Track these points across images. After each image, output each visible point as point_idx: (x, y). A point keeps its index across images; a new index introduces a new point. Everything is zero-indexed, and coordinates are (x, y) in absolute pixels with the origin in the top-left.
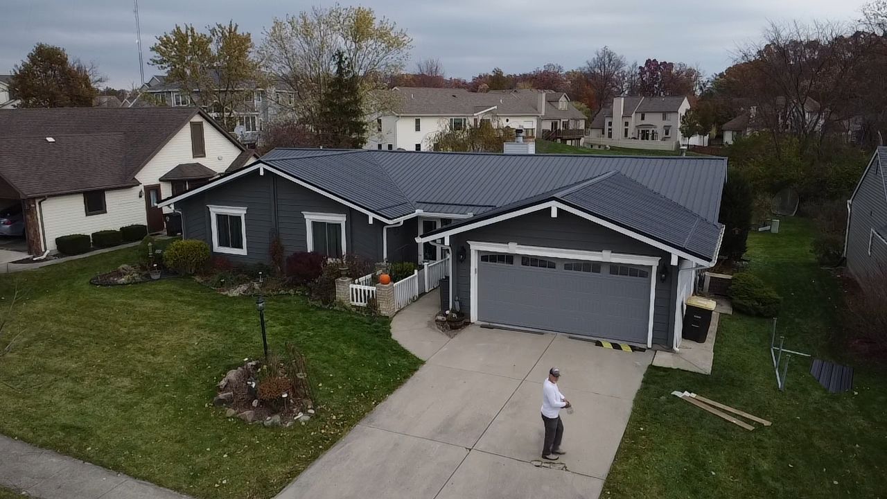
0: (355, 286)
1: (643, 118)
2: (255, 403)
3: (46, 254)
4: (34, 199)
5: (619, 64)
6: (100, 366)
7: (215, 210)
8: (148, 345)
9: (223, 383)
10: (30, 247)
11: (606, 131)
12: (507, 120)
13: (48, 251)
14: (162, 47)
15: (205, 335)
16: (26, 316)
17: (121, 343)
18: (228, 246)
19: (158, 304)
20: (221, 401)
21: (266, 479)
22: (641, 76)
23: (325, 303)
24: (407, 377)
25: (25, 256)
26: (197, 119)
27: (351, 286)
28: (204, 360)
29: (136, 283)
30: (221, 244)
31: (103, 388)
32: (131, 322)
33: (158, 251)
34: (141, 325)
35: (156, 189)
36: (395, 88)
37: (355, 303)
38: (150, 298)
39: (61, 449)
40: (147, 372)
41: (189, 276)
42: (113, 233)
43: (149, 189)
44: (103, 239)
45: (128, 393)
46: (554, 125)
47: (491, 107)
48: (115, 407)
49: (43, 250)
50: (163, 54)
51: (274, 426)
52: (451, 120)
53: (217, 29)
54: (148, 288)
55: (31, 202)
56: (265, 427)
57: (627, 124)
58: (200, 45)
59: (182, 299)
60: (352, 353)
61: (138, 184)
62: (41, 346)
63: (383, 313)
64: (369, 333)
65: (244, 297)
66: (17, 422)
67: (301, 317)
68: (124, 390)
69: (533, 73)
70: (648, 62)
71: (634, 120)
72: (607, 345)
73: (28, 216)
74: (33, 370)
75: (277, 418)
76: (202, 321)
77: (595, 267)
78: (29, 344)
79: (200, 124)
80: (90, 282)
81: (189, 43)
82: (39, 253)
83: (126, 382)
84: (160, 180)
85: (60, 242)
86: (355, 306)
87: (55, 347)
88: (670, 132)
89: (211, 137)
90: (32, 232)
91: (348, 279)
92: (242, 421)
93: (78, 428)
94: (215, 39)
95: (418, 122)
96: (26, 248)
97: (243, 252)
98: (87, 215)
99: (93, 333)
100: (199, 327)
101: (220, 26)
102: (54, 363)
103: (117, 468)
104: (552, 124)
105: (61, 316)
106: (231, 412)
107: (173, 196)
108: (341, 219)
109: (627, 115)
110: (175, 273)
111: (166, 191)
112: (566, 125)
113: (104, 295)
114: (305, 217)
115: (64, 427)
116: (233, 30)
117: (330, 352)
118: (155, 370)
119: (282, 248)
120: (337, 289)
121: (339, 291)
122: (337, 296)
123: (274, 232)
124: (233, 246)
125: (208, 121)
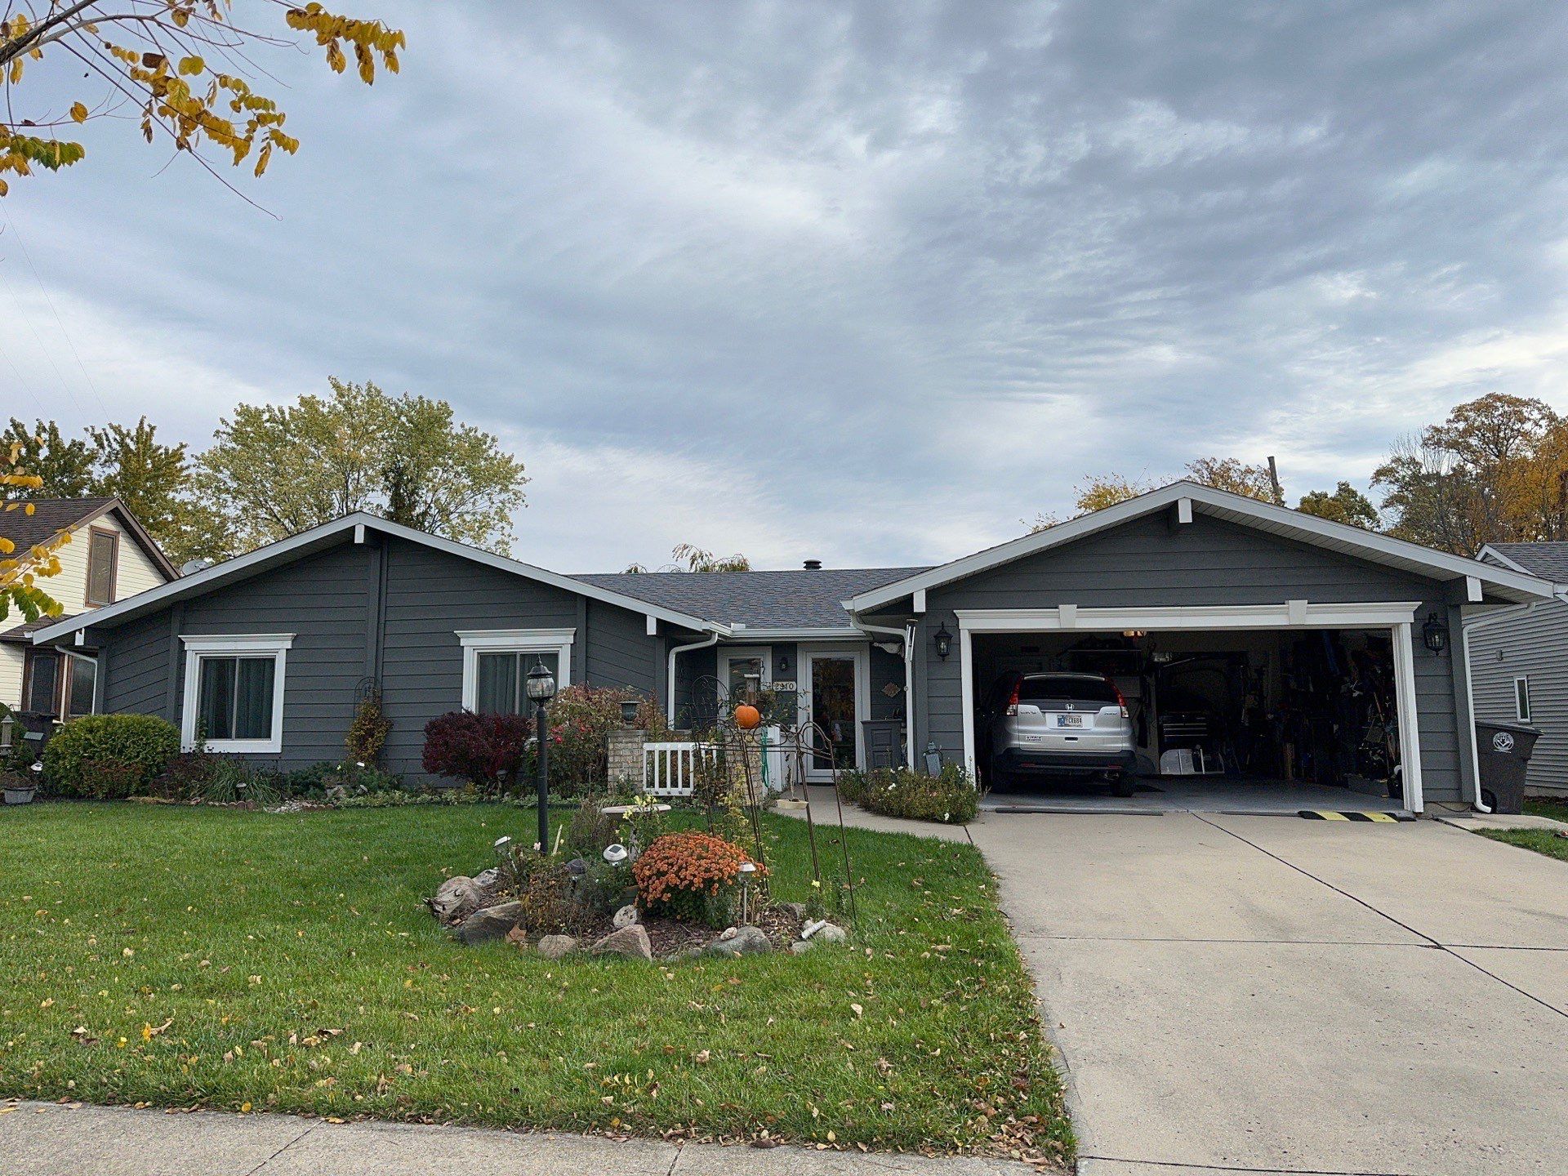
7: (202, 648)
18: (224, 735)
26: (107, 522)
27: (648, 745)
37: (656, 790)
72: (1333, 816)
75: (757, 931)
79: (113, 538)
97: (272, 745)
108: (559, 640)
114: (464, 644)
120: (610, 753)
121: (617, 759)
122: (610, 772)
123: (370, 688)
124: (241, 735)
125: (129, 532)
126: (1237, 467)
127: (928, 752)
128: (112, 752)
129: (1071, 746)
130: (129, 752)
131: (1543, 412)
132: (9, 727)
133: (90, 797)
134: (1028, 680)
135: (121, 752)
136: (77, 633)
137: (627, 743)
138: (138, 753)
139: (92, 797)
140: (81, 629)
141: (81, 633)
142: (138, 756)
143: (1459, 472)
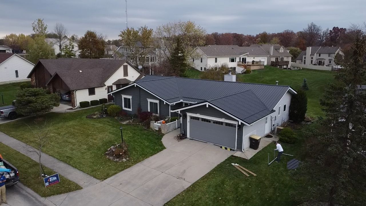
0: (156, 124)
1: (320, 56)
2: (114, 155)
3: (76, 107)
4: (74, 90)
5: (318, 30)
6: (81, 142)
7: (124, 96)
8: (95, 137)
9: (109, 149)
10: (72, 105)
11: (303, 61)
12: (254, 58)
13: (77, 106)
14: (122, 35)
15: (111, 135)
16: (66, 126)
17: (88, 136)
18: (127, 108)
19: (102, 125)
20: (106, 154)
21: (109, 174)
22: (330, 34)
23: (148, 128)
24: (158, 152)
25: (71, 107)
26: (126, 64)
27: (155, 123)
28: (107, 143)
29: (98, 118)
30: (125, 107)
31: (79, 148)
32: (93, 130)
33: (106, 108)
34: (95, 131)
35: (111, 87)
36: (209, 45)
37: (156, 129)
38: (100, 123)
39: (65, 162)
40: (91, 144)
41: (114, 117)
42: (97, 101)
43: (109, 87)
44: (94, 103)
45: (85, 150)
46: (277, 59)
47: (247, 53)
48: (81, 153)
49: (76, 106)
50: (123, 37)
51: (116, 162)
52: (230, 58)
53: (141, 28)
54: (101, 120)
55: (73, 91)
56: (114, 161)
57: (312, 58)
58: (135, 33)
59: (109, 124)
60: (147, 144)
61: (105, 86)
62: (67, 135)
63: (163, 133)
64: (156, 138)
65: (127, 125)
66: (57, 154)
67: (139, 132)
68: (84, 149)
69: (282, 33)
70: (334, 28)
71: (316, 57)
72: (223, 148)
73: (72, 95)
74: (64, 142)
75: (118, 160)
76: (111, 131)
77: (221, 123)
78: (65, 134)
79: (127, 66)
80: (86, 117)
81: (131, 33)
82: (75, 107)
83: (85, 147)
84: (113, 84)
85: (81, 103)
86: (156, 130)
87: (71, 136)
88: (331, 62)
89: (130, 70)
90: (73, 100)
91: (154, 121)
92: (109, 160)
93: (70, 157)
94: (140, 32)
95: (216, 59)
96: (71, 105)
97: (131, 110)
98: (89, 95)
99: (82, 132)
100: (110, 133)
101: (142, 27)
102: (70, 140)
103: (76, 167)
104: (276, 58)
105: (75, 127)
106: (108, 157)
107: (117, 90)
108: (157, 102)
109: (312, 54)
110: (110, 116)
111: (114, 88)
112: (282, 59)
113: (88, 121)
114: (148, 100)
115: (67, 157)
116: (146, 28)
117: (141, 143)
118: (94, 144)
119: (141, 110)
122: (151, 126)
123: (139, 105)
140: (111, 94)
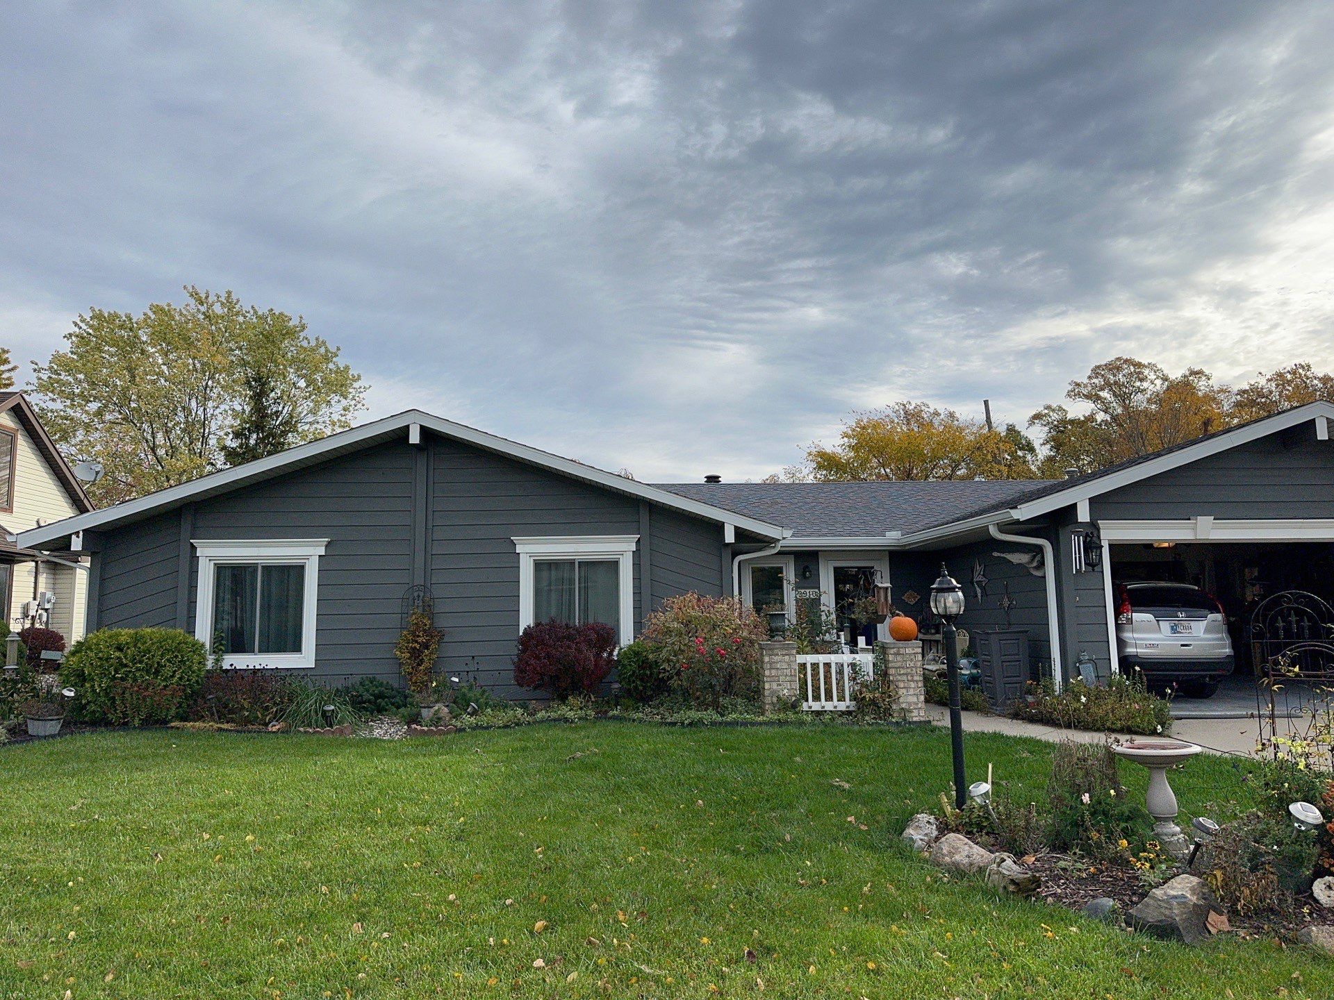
0: (810, 658)
26: (7, 420)
27: (799, 657)
79: (13, 434)
97: (305, 658)
108: (618, 548)
114: (520, 549)
120: (767, 666)
121: (774, 672)
122: (767, 686)
123: (419, 596)
124: (265, 649)
125: (27, 430)
126: (927, 409)
127: (1080, 662)
128: (148, 673)
129: (1187, 653)
130: (167, 671)
131: (1157, 374)
132: (16, 645)
133: (125, 725)
134: (1130, 589)
135: (157, 672)
136: (73, 537)
137: (784, 655)
138: (175, 672)
139: (126, 724)
140: (78, 532)
141: (78, 537)
142: (172, 676)
143: (1091, 418)
